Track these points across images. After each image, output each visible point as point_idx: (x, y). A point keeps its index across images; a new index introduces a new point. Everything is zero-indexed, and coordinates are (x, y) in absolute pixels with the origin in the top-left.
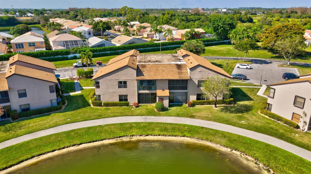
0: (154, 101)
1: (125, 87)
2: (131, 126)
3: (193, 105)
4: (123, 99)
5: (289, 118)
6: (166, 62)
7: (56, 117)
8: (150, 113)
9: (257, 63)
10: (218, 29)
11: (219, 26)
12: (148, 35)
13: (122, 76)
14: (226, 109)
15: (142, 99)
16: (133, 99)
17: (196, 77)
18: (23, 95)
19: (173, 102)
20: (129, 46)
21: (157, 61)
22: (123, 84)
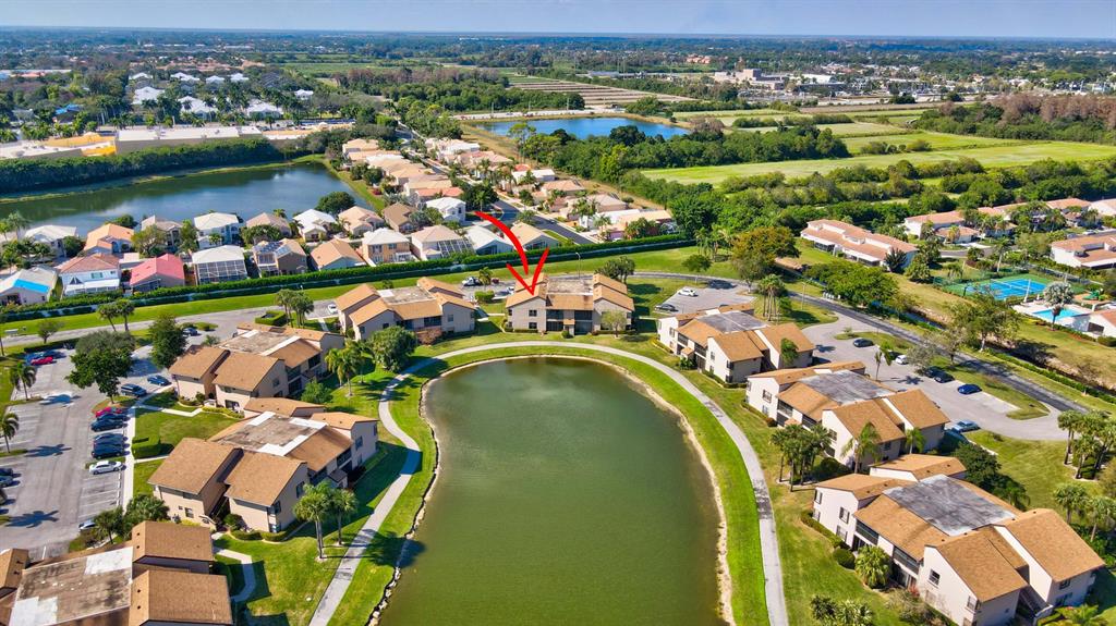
0: (561, 329)
1: (535, 315)
2: (540, 348)
3: (597, 334)
4: (533, 326)
5: (669, 347)
6: (574, 293)
7: (475, 340)
8: (558, 339)
9: (714, 287)
10: (683, 222)
11: (685, 216)
12: (568, 215)
13: (532, 306)
14: (626, 339)
15: (550, 327)
16: (542, 327)
18: (451, 319)
19: (577, 332)
21: (566, 291)
22: (533, 313)
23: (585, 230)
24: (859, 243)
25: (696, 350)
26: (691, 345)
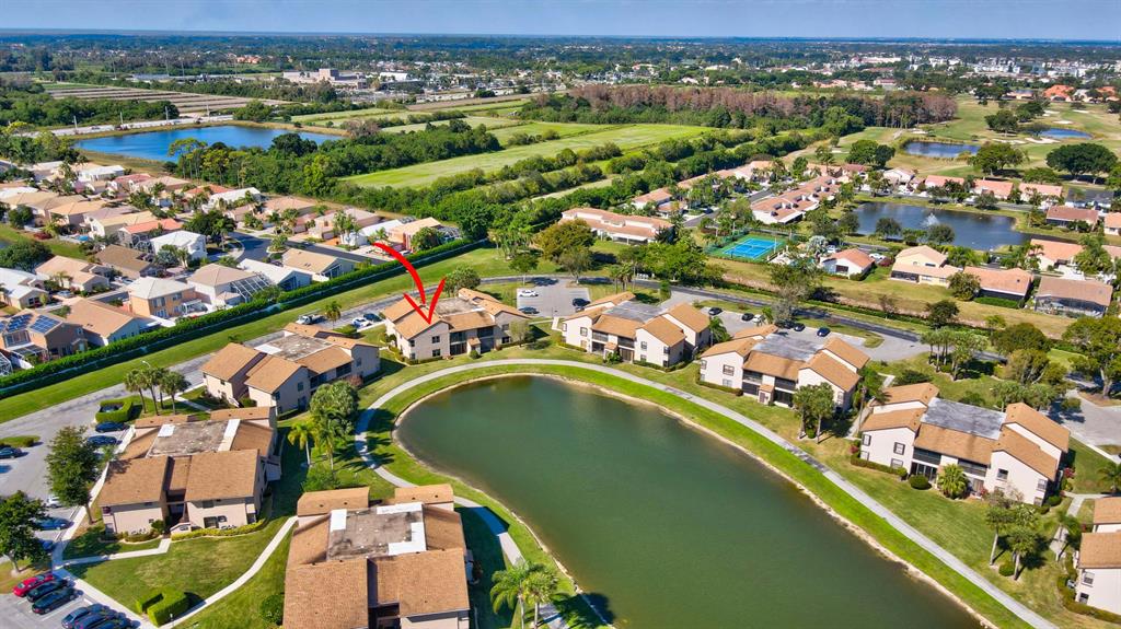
0: (466, 351)
2: (462, 374)
3: (500, 349)
4: (436, 353)
5: (579, 345)
6: (466, 311)
7: (387, 381)
8: (468, 362)
9: (540, 284)
11: (470, 220)
12: (322, 235)
13: (434, 332)
14: (530, 347)
15: (453, 351)
16: (446, 352)
17: (500, 322)
18: (359, 363)
19: (485, 349)
21: (455, 310)
22: (436, 339)
23: (355, 248)
24: (621, 226)
25: (619, 343)
26: (613, 340)
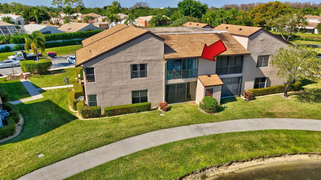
1: (144, 75)
4: (140, 98)
12: (100, 26)
13: (138, 55)
14: (304, 98)
16: (157, 98)
17: (257, 49)
20: (89, 33)
22: (139, 70)
